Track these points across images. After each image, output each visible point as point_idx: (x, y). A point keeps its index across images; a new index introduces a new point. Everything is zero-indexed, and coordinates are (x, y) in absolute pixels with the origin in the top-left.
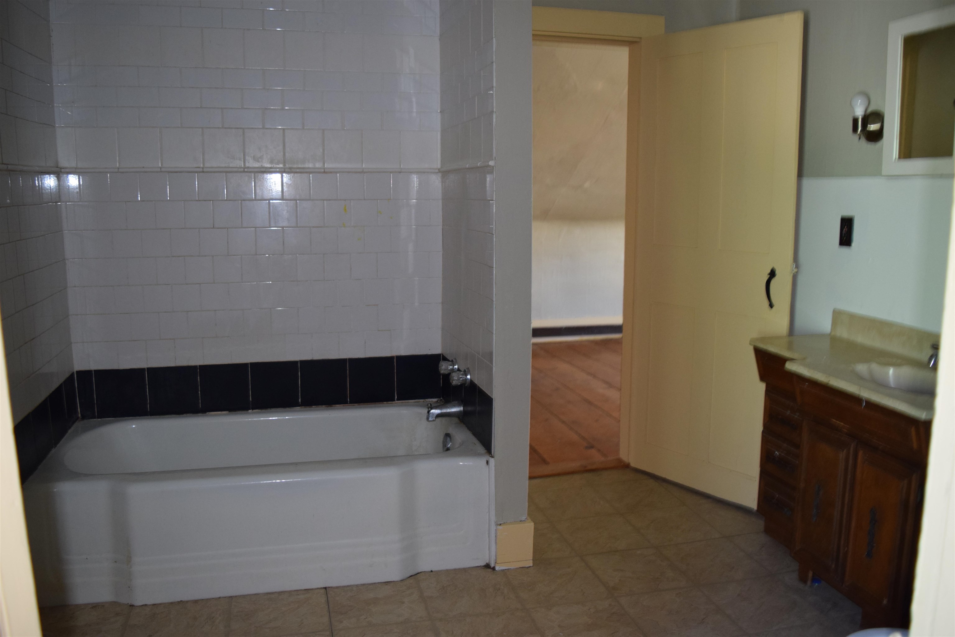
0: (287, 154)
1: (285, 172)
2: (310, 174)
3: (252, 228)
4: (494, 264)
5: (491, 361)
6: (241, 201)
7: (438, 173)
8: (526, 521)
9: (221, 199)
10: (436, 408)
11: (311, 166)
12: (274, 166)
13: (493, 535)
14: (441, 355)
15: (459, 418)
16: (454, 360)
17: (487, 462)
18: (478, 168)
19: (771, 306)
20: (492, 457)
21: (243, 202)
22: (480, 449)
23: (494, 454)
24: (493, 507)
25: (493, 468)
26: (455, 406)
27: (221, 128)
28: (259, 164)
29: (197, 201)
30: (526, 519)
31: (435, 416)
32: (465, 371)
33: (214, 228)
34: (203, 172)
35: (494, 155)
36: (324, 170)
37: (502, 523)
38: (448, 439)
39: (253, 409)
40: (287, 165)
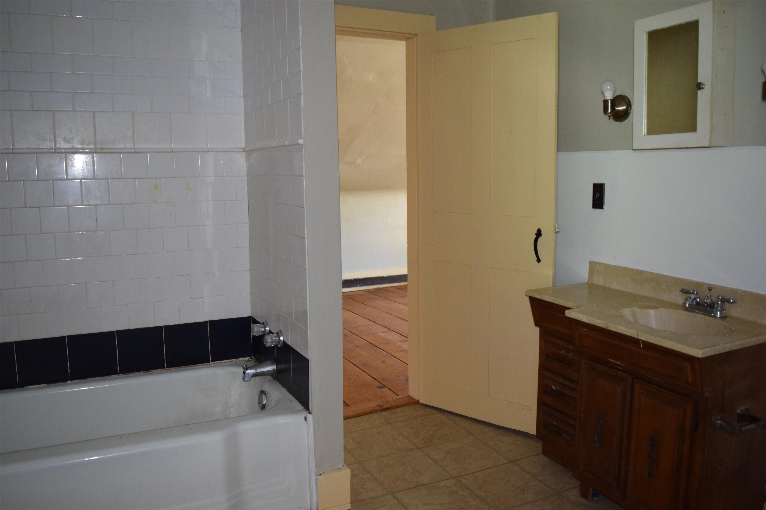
0: (98, 136)
1: (96, 152)
2: (121, 154)
3: (64, 206)
4: (306, 235)
5: (306, 326)
6: (53, 180)
7: (242, 152)
8: (343, 468)
9: (32, 179)
10: (251, 368)
11: (121, 146)
12: (85, 147)
13: (314, 485)
14: (251, 318)
15: (272, 376)
16: (265, 323)
17: (306, 418)
18: (285, 146)
19: (539, 260)
20: (310, 413)
21: (55, 181)
22: (298, 406)
23: (311, 411)
24: (313, 459)
25: (312, 423)
26: (269, 366)
27: (30, 110)
28: (70, 145)
29: (7, 181)
30: (343, 466)
31: (251, 376)
32: (277, 333)
33: (25, 207)
34: (13, 153)
35: (303, 134)
36: (135, 150)
37: (321, 473)
38: (264, 396)
39: (71, 380)
40: (98, 146)
